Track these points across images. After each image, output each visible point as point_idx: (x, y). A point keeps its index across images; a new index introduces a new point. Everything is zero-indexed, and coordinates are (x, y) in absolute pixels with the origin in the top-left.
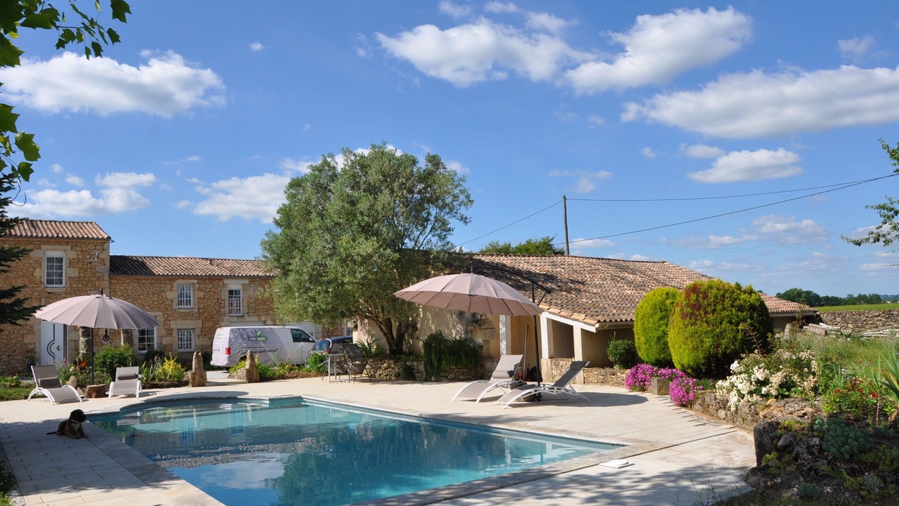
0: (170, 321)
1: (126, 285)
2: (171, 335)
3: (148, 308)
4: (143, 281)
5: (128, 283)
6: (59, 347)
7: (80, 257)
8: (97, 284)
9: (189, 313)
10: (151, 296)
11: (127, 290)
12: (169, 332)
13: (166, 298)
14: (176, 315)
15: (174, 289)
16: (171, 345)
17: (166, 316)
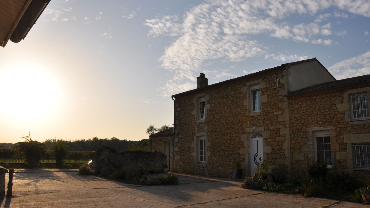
0: (342, 134)
1: (301, 103)
2: (345, 150)
3: (321, 122)
4: (314, 98)
5: (302, 101)
6: (260, 158)
7: (268, 86)
8: (280, 106)
9: (364, 125)
10: (322, 111)
11: (301, 107)
12: (343, 147)
13: (337, 111)
14: (349, 129)
15: (344, 101)
16: (346, 160)
17: (338, 130)
